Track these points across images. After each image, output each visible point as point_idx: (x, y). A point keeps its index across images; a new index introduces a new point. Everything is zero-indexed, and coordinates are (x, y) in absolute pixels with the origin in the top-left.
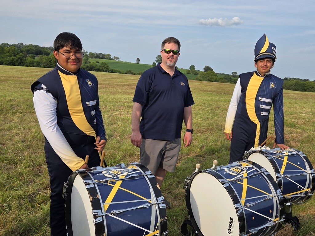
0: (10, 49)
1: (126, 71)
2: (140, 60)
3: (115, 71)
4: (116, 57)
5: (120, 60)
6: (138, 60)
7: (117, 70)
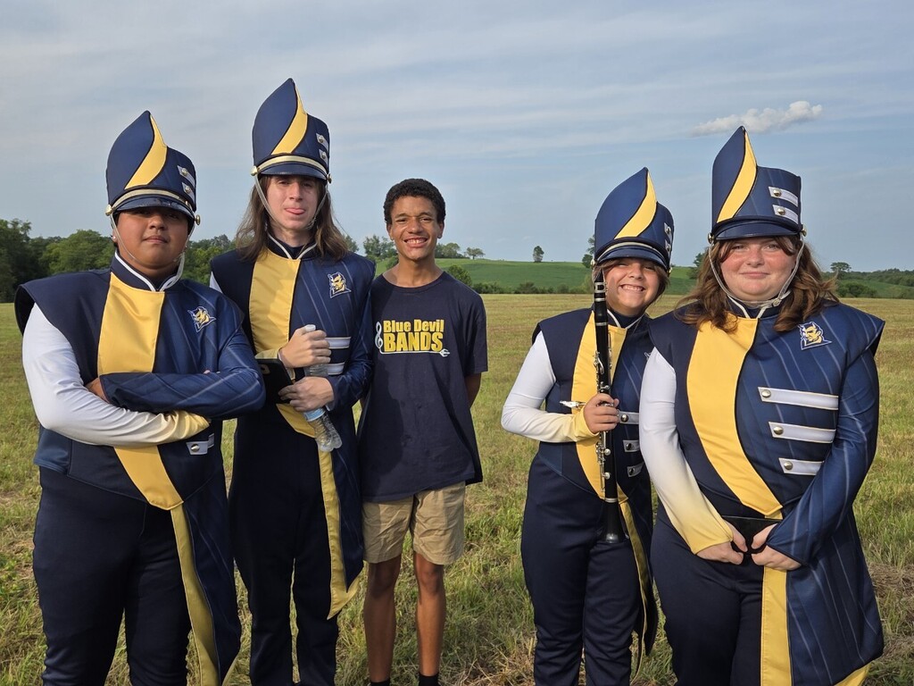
0: (209, 254)
1: (519, 286)
2: (542, 253)
3: (487, 288)
4: (474, 251)
5: (484, 257)
6: (539, 251)
7: (492, 287)
